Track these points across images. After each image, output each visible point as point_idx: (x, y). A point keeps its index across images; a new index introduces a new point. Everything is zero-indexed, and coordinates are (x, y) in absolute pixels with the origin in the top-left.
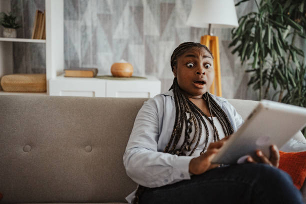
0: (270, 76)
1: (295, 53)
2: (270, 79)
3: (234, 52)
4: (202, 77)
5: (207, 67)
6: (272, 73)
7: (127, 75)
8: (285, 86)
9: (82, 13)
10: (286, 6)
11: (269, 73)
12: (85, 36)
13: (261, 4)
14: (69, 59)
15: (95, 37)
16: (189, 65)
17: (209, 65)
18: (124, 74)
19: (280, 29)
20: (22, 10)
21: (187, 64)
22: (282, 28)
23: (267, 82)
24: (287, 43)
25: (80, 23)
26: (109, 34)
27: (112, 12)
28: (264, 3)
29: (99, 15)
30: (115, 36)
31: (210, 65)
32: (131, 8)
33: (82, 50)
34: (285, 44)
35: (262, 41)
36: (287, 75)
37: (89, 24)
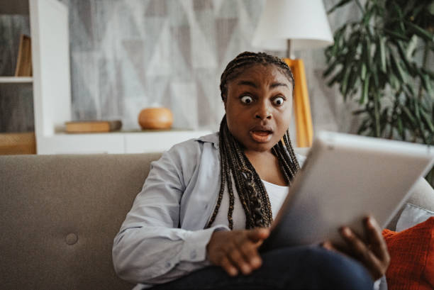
0: (393, 119)
1: (427, 78)
2: (393, 123)
3: (331, 84)
4: (265, 124)
5: (279, 102)
6: (394, 113)
7: (162, 126)
8: (417, 131)
9: (100, 40)
10: (409, 8)
11: (390, 113)
12: (104, 75)
13: (367, 5)
14: (81, 109)
15: (119, 75)
16: (244, 99)
17: (281, 100)
18: (157, 125)
19: (401, 43)
20: (11, 42)
21: (241, 97)
22: (403, 40)
23: (388, 127)
24: (414, 65)
25: (97, 56)
26: (140, 68)
27: (143, 36)
28: (371, 4)
29: (124, 43)
30: (150, 73)
31: (284, 99)
32: (172, 29)
33: (100, 95)
34: (411, 65)
35: (371, 61)
36: (417, 114)
37: (110, 56)
